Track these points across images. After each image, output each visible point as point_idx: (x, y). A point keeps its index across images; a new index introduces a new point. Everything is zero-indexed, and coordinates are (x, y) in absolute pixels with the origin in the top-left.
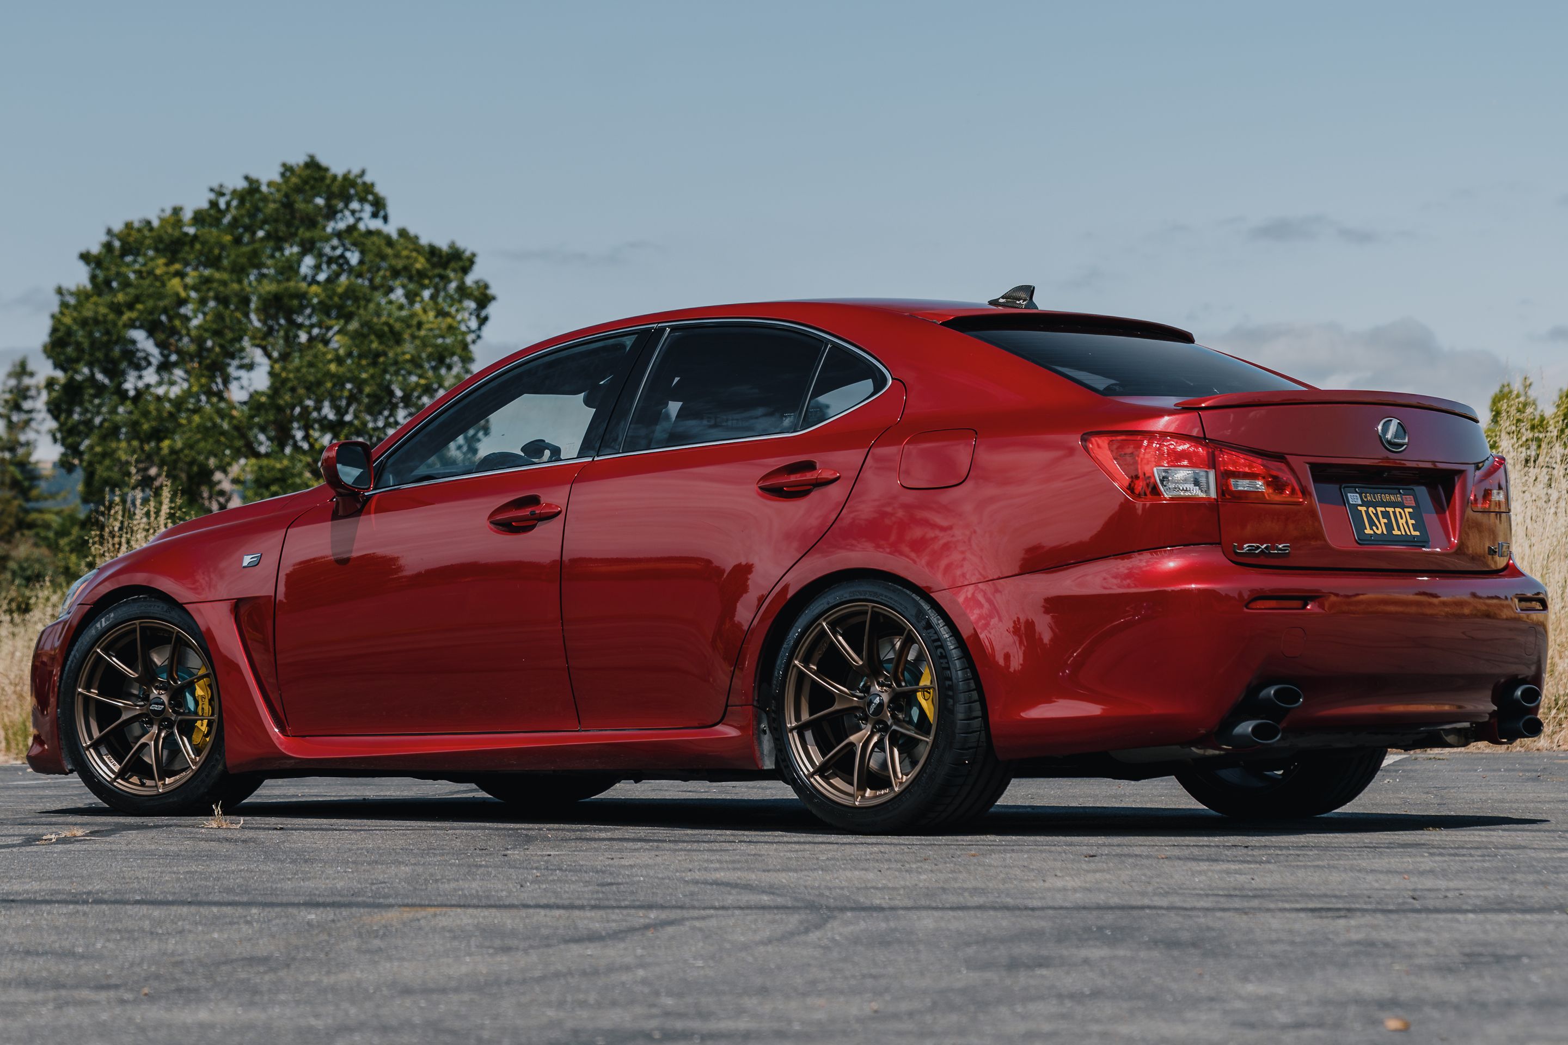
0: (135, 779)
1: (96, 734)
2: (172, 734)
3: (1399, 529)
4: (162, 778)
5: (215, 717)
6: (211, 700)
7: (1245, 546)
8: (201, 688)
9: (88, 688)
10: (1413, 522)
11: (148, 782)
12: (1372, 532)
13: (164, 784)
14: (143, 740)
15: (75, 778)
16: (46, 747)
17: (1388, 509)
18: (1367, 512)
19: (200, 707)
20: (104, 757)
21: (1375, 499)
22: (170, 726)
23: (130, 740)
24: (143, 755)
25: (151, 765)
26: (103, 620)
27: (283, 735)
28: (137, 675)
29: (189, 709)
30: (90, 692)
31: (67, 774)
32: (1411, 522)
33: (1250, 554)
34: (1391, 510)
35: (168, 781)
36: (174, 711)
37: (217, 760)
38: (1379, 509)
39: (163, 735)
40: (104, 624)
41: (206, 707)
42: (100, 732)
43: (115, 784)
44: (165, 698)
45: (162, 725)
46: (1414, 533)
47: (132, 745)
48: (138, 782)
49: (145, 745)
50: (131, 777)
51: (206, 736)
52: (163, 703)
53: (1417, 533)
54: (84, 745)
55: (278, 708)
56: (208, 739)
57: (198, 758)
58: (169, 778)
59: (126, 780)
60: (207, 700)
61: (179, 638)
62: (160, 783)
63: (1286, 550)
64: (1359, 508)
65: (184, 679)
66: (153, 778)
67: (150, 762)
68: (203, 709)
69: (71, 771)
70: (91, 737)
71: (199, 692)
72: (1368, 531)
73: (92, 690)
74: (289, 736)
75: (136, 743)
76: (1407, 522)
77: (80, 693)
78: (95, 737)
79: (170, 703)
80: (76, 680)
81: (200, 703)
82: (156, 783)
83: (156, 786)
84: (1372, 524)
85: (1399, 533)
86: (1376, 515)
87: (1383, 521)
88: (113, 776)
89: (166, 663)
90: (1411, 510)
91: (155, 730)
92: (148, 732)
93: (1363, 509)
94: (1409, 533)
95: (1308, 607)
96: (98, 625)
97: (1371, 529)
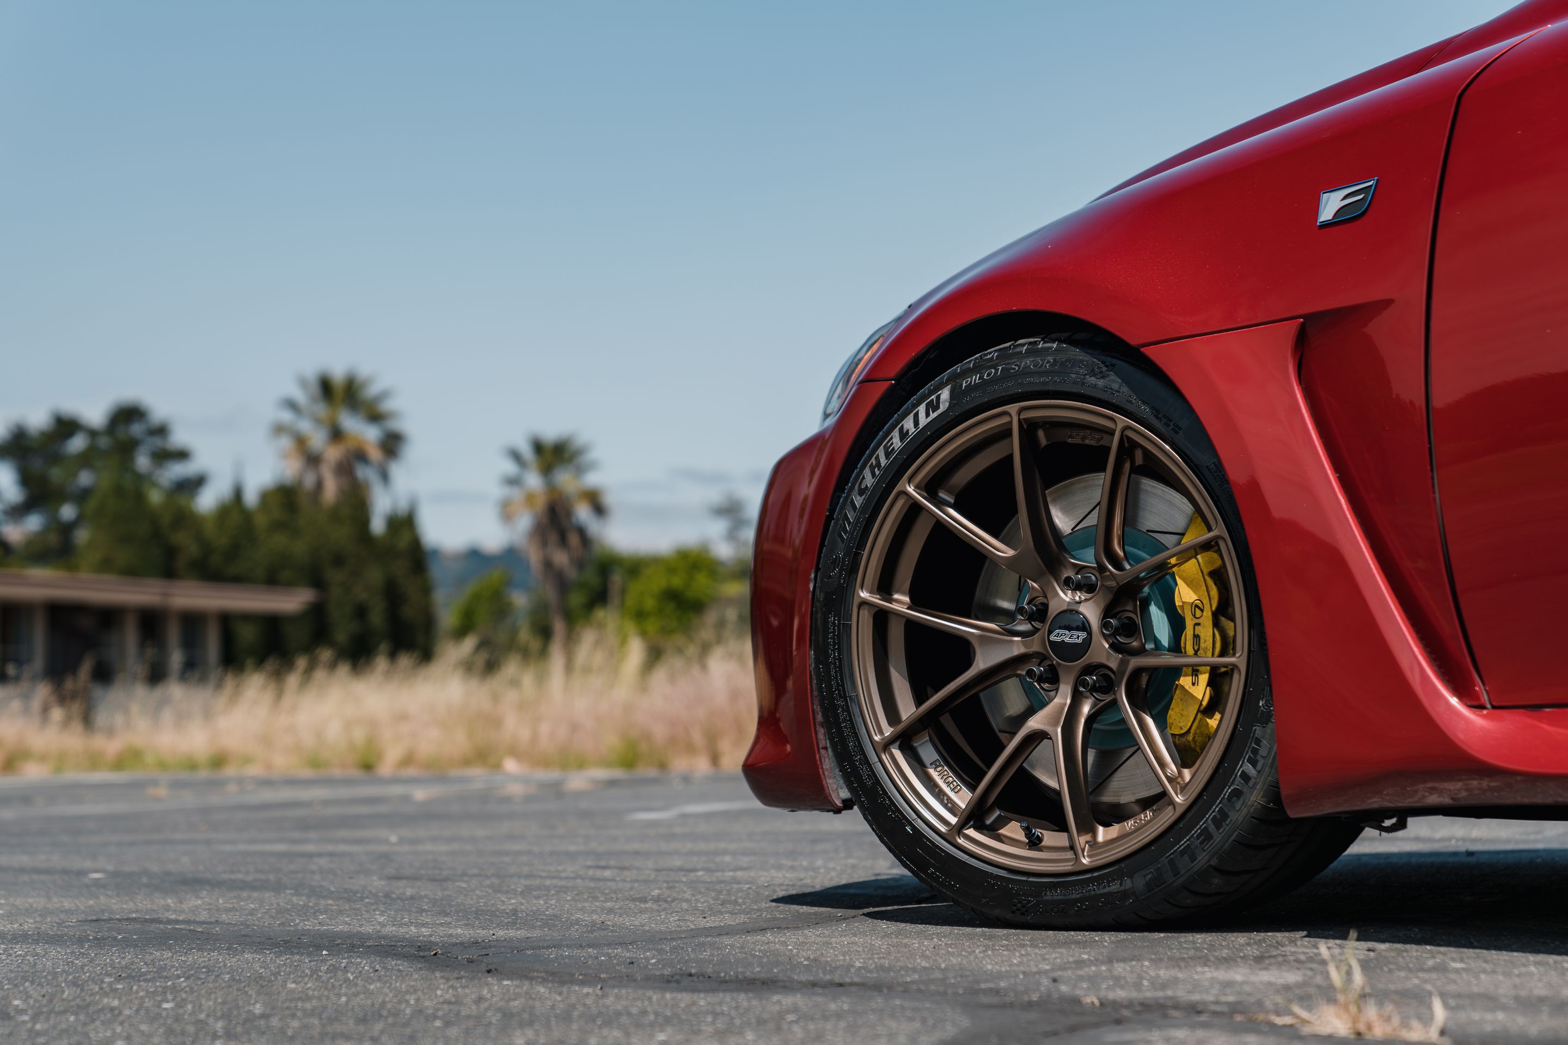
0: (1014, 830)
1: (908, 709)
2: (1114, 704)
4: (1086, 827)
5: (1238, 659)
6: (1223, 611)
8: (1190, 584)
9: (885, 587)
11: (1050, 838)
13: (1093, 844)
14: (1035, 723)
15: (854, 821)
16: (788, 748)
19: (1189, 632)
20: (931, 771)
22: (1106, 684)
23: (996, 723)
24: (1033, 767)
25: (1058, 793)
26: (922, 409)
27: (1470, 707)
28: (1010, 552)
29: (1157, 642)
30: (890, 600)
31: (838, 811)
35: (1102, 834)
36: (1115, 647)
37: (1245, 777)
39: (1086, 709)
40: (923, 421)
41: (1207, 631)
42: (919, 702)
43: (961, 841)
44: (1091, 612)
45: (1085, 684)
47: (1003, 737)
48: (1021, 836)
49: (1038, 736)
50: (1001, 822)
51: (1209, 710)
52: (1084, 626)
54: (877, 738)
55: (1448, 626)
56: (1213, 723)
57: (1187, 774)
58: (1106, 825)
59: (992, 831)
60: (1208, 614)
61: (1128, 447)
62: (1082, 840)
65: (1139, 560)
66: (1062, 827)
67: (1053, 784)
68: (1196, 637)
69: (848, 805)
70: (892, 714)
71: (1185, 594)
73: (896, 596)
74: (1482, 707)
75: (1014, 734)
77: (864, 603)
78: (904, 716)
79: (1104, 625)
80: (854, 569)
81: (1189, 622)
82: (1071, 838)
83: (1072, 848)
88: (953, 820)
89: (1092, 520)
91: (1063, 698)
92: (1043, 705)
96: (908, 424)
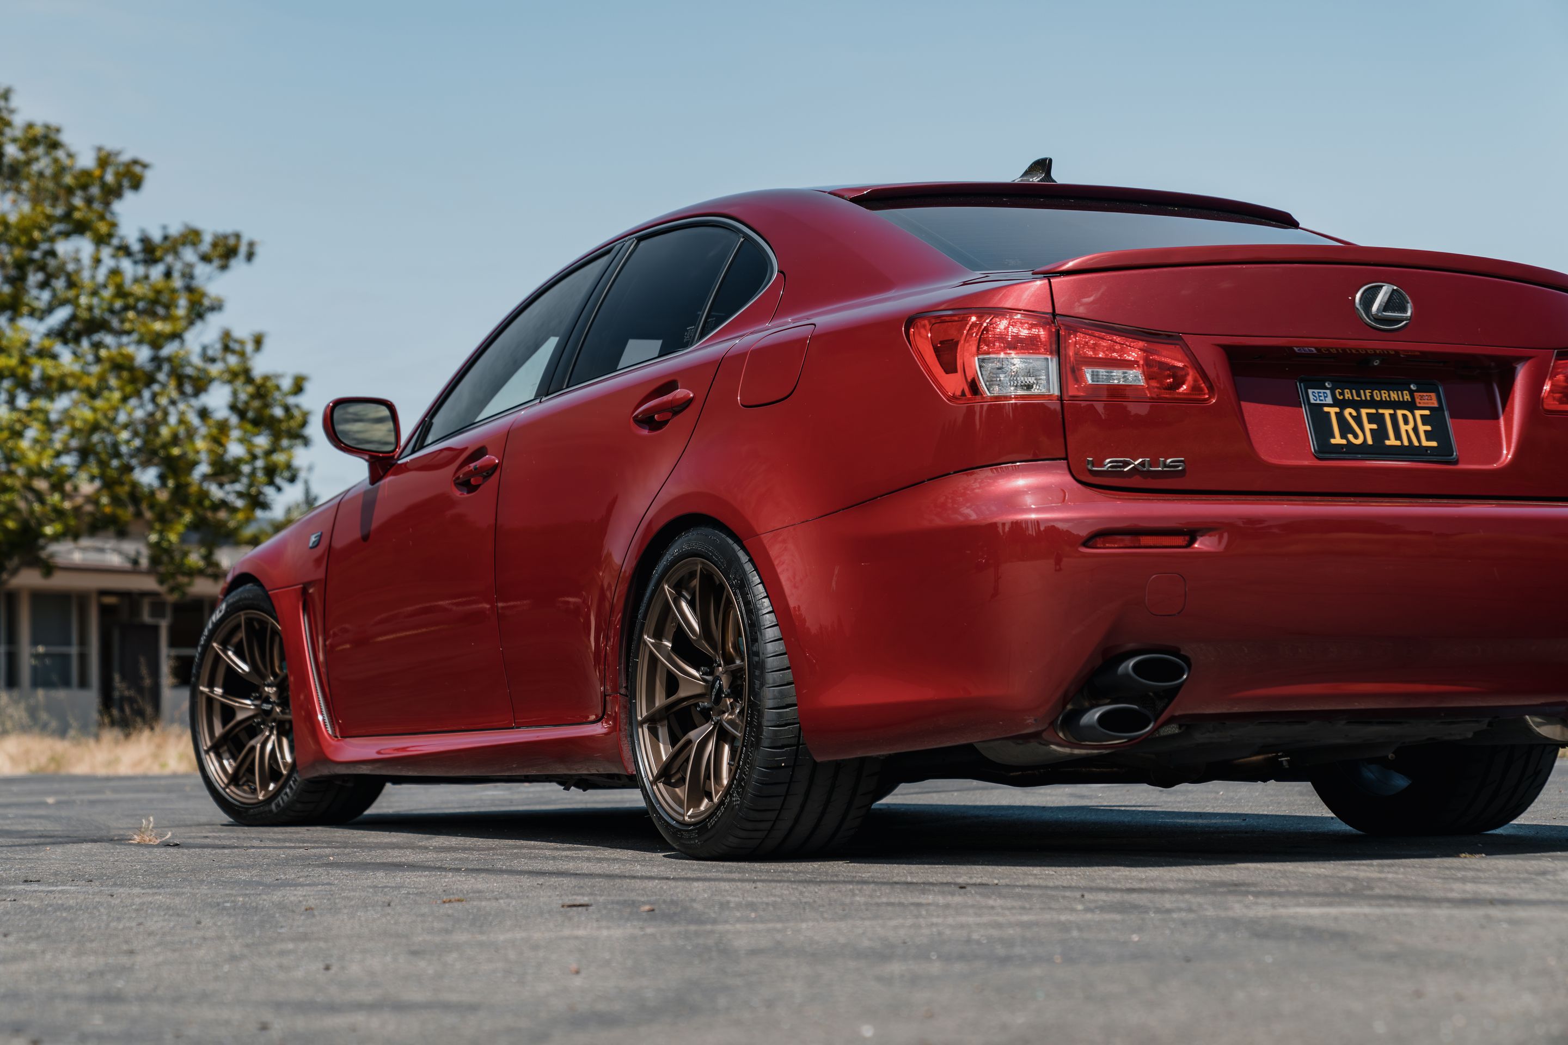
3: (1398, 436)
7: (1108, 460)
10: (1428, 428)
12: (1344, 442)
17: (1381, 411)
18: (1340, 416)
21: (1359, 395)
32: (1422, 428)
33: (1115, 473)
34: (1387, 413)
38: (1364, 412)
46: (1425, 443)
53: (1434, 444)
63: (1178, 466)
64: (1326, 409)
72: (1337, 440)
76: (1415, 429)
84: (1345, 429)
85: (1398, 443)
86: (1358, 420)
87: (1368, 427)
90: (1427, 412)
93: (1333, 411)
94: (1416, 444)
95: (1196, 546)
97: (1343, 436)
